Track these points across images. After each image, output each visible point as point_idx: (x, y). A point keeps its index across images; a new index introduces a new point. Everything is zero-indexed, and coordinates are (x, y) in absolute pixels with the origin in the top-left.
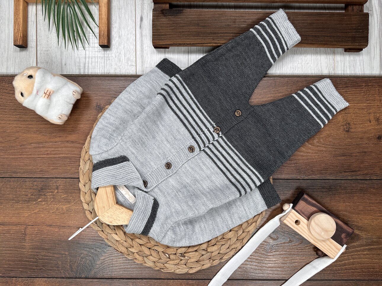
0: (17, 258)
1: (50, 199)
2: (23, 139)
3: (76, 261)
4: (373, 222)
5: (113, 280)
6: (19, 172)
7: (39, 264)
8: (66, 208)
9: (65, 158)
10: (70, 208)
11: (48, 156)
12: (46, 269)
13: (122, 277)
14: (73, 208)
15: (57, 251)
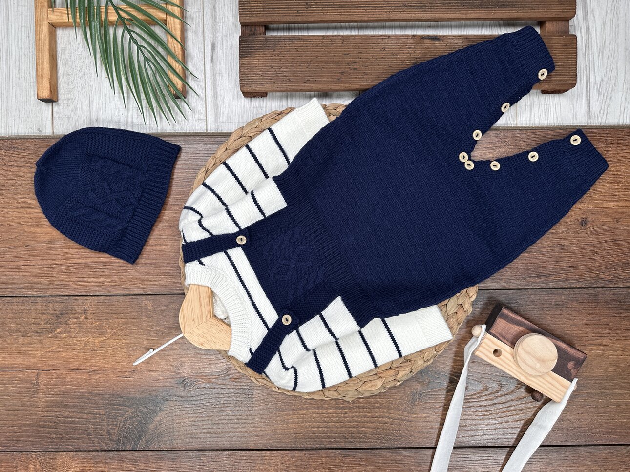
0: (26, 421)
1: (75, 329)
2: (30, 236)
3: (116, 424)
5: (178, 454)
6: (25, 287)
7: (59, 430)
8: (99, 342)
9: (95, 264)
10: (106, 342)
11: (69, 262)
12: (70, 437)
13: (188, 448)
14: (111, 341)
15: (88, 410)
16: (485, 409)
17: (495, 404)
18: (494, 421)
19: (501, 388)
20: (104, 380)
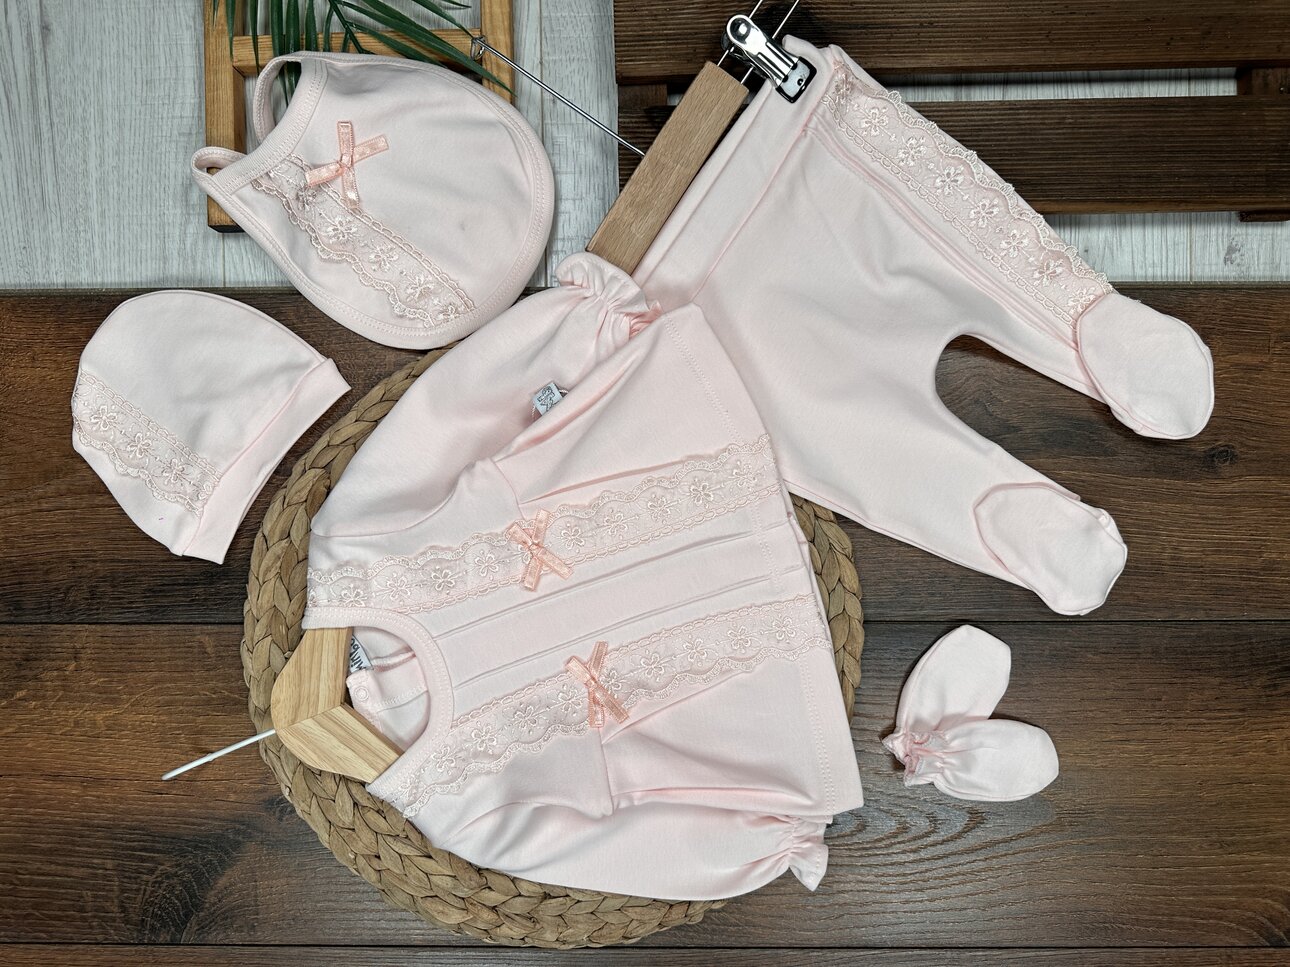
1: (54, 691)
3: (138, 890)
4: (1093, 758)
7: (21, 899)
8: (106, 719)
10: (118, 719)
12: (43, 914)
13: (286, 940)
14: (129, 719)
15: (79, 859)
16: (902, 870)
17: (922, 860)
18: (919, 896)
19: (935, 827)
20: (114, 799)
